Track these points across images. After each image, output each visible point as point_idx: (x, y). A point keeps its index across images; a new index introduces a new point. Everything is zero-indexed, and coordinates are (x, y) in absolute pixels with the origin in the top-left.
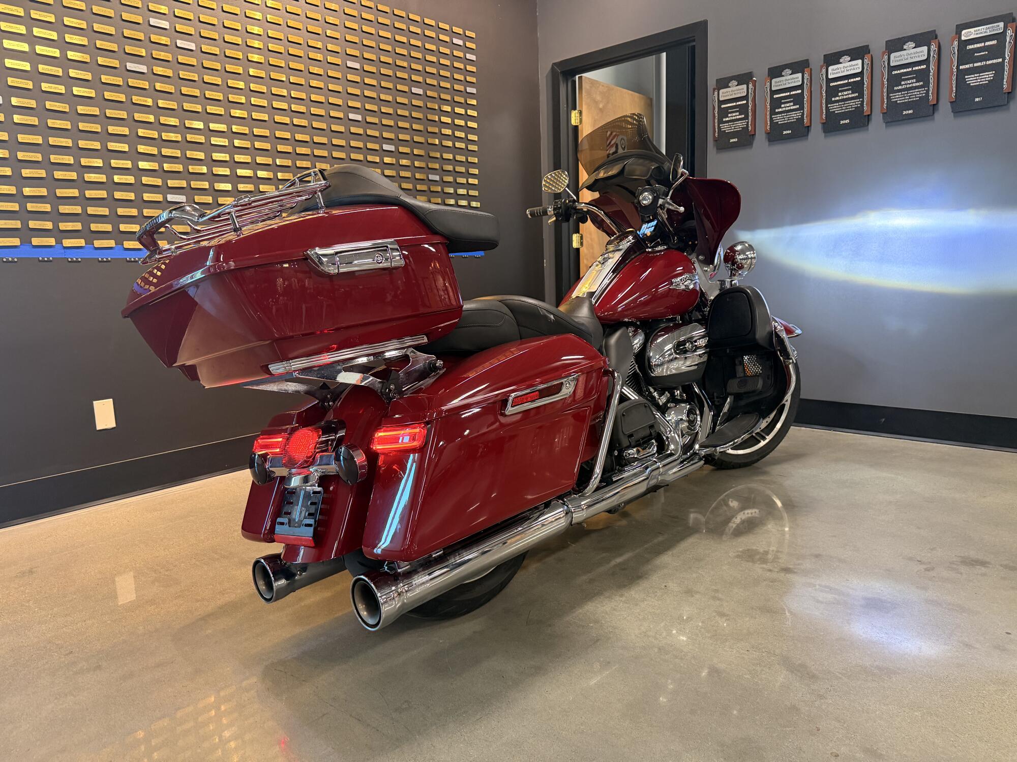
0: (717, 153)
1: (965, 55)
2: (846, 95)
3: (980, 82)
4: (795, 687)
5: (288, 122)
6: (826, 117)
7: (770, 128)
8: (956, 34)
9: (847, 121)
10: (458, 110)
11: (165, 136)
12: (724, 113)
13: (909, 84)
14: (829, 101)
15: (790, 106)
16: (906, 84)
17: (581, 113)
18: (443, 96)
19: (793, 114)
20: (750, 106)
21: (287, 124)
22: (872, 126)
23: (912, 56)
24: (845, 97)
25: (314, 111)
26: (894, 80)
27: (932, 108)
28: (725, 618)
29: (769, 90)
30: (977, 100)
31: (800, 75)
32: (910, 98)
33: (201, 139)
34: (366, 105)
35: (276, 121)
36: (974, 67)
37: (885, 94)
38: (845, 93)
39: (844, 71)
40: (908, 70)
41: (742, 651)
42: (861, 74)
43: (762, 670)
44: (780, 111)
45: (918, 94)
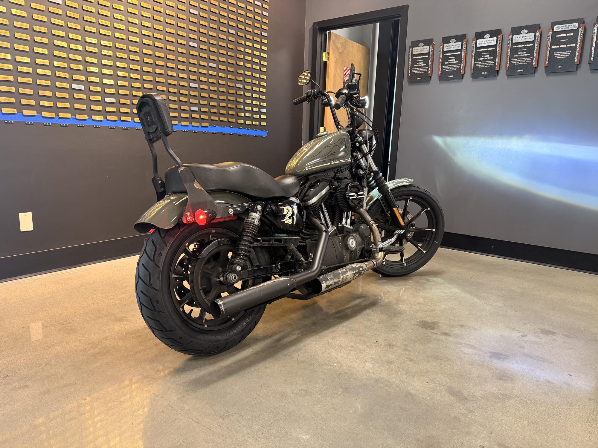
0: (409, 85)
1: (555, 40)
2: (486, 57)
3: (562, 56)
4: (456, 405)
5: (152, 44)
6: (474, 70)
7: (441, 73)
8: (551, 27)
9: (486, 73)
10: (256, 46)
11: (72, 46)
12: (414, 62)
13: (522, 54)
14: (476, 60)
15: (453, 61)
16: (520, 54)
17: (329, 54)
18: (247, 36)
19: (455, 66)
20: (430, 59)
21: (150, 45)
22: (499, 77)
23: (526, 38)
24: (485, 59)
25: (168, 38)
26: (514, 51)
27: (534, 69)
28: (413, 362)
29: (442, 51)
30: (560, 67)
31: (460, 43)
32: (522, 63)
33: (96, 50)
34: (200, 37)
35: (144, 42)
36: (560, 48)
37: (508, 59)
38: (486, 56)
39: (486, 43)
40: (522, 46)
41: (424, 383)
42: (495, 46)
43: (437, 394)
44: (447, 64)
45: (527, 60)
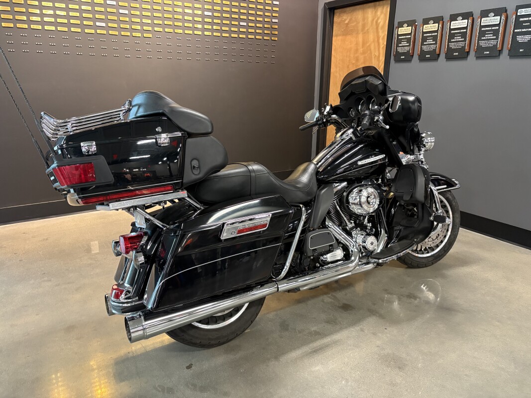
0: (395, 63)
1: (518, 24)
3: (523, 40)
6: (447, 50)
7: (420, 53)
8: (516, 11)
9: (457, 54)
12: (399, 41)
13: (489, 37)
14: (449, 41)
15: (431, 41)
16: (487, 37)
19: (432, 46)
22: (469, 58)
23: (492, 21)
24: (457, 40)
26: (482, 34)
27: (498, 52)
29: (421, 31)
30: (521, 50)
31: (437, 25)
32: (488, 45)
36: (522, 32)
37: (477, 41)
38: (458, 38)
39: (458, 25)
40: (489, 29)
42: (466, 28)
44: (426, 44)
45: (493, 42)
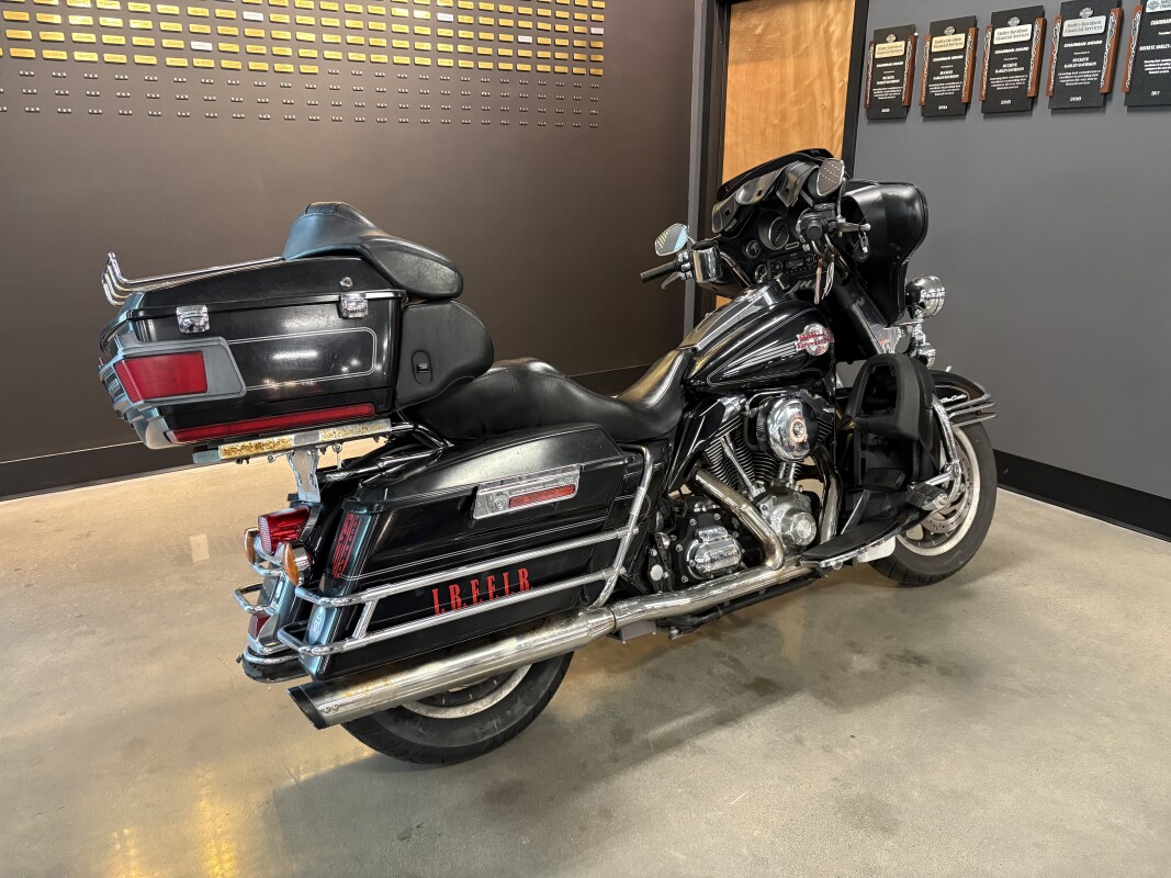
0: (869, 123)
1: (1147, 33)
2: (1010, 68)
3: (1161, 70)
6: (986, 94)
7: (926, 100)
9: (1009, 102)
12: (878, 74)
13: (1081, 62)
14: (991, 74)
15: (947, 74)
16: (1077, 62)
19: (952, 85)
20: (906, 69)
22: (1036, 111)
23: (1088, 26)
26: (1065, 56)
27: (1102, 97)
29: (928, 52)
30: (1154, 93)
31: (962, 36)
32: (1080, 82)
36: (1155, 50)
37: (1053, 73)
38: (1011, 65)
39: (1009, 37)
40: (1082, 44)
42: (1028, 43)
44: (938, 80)
45: (1089, 76)
